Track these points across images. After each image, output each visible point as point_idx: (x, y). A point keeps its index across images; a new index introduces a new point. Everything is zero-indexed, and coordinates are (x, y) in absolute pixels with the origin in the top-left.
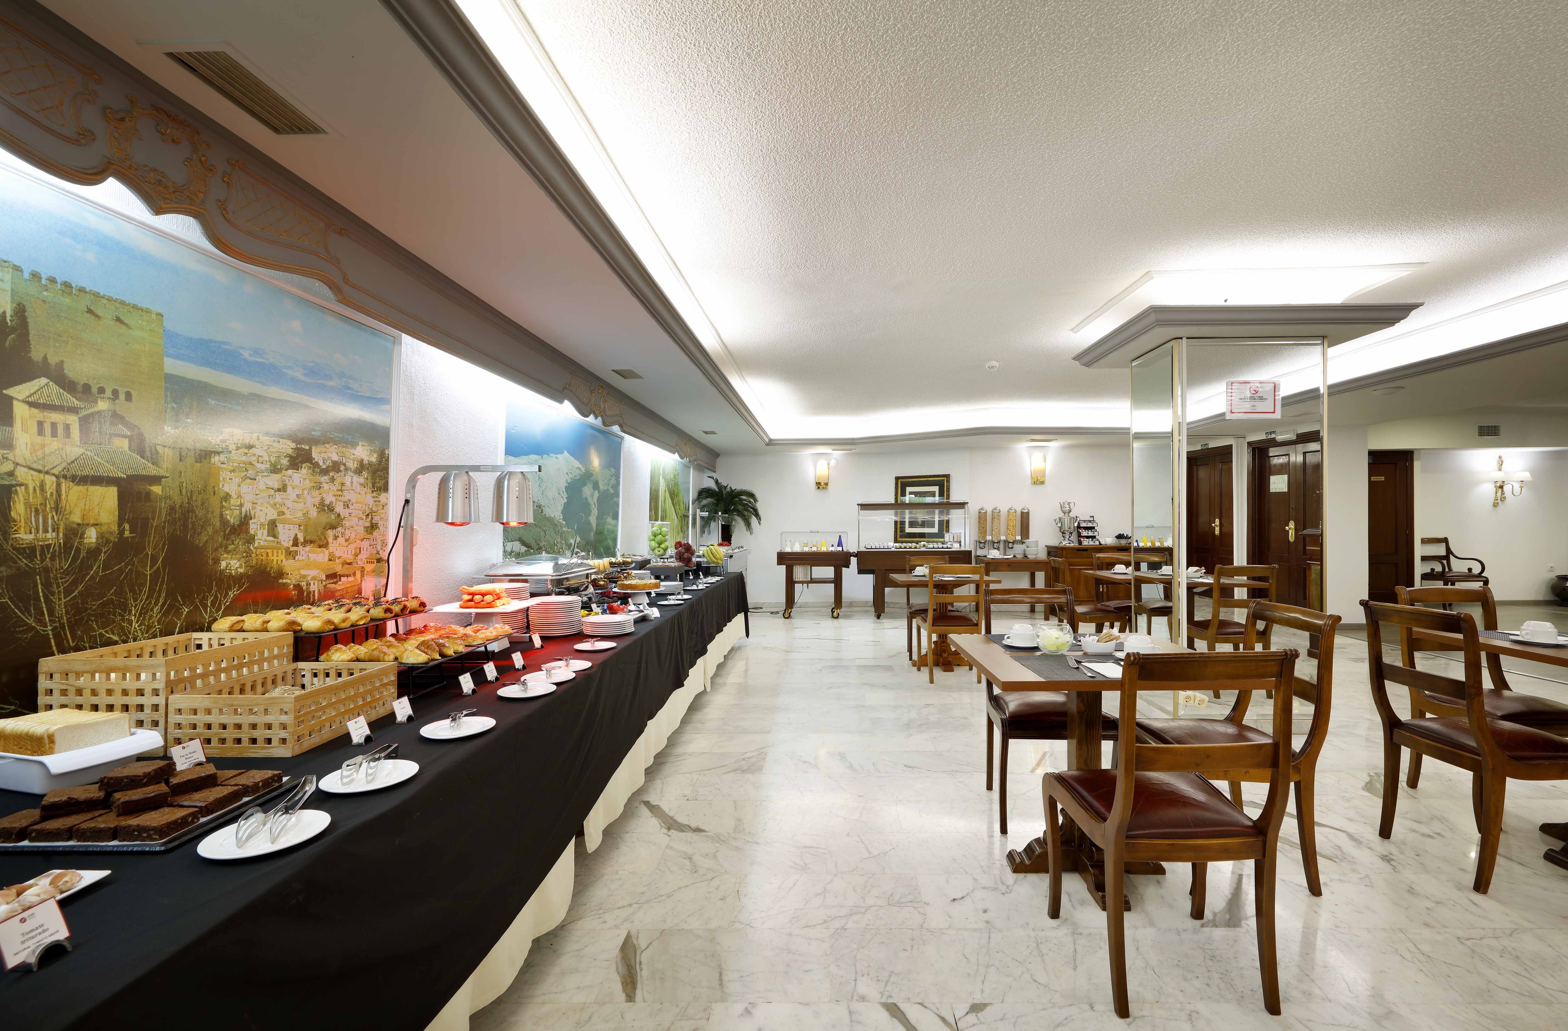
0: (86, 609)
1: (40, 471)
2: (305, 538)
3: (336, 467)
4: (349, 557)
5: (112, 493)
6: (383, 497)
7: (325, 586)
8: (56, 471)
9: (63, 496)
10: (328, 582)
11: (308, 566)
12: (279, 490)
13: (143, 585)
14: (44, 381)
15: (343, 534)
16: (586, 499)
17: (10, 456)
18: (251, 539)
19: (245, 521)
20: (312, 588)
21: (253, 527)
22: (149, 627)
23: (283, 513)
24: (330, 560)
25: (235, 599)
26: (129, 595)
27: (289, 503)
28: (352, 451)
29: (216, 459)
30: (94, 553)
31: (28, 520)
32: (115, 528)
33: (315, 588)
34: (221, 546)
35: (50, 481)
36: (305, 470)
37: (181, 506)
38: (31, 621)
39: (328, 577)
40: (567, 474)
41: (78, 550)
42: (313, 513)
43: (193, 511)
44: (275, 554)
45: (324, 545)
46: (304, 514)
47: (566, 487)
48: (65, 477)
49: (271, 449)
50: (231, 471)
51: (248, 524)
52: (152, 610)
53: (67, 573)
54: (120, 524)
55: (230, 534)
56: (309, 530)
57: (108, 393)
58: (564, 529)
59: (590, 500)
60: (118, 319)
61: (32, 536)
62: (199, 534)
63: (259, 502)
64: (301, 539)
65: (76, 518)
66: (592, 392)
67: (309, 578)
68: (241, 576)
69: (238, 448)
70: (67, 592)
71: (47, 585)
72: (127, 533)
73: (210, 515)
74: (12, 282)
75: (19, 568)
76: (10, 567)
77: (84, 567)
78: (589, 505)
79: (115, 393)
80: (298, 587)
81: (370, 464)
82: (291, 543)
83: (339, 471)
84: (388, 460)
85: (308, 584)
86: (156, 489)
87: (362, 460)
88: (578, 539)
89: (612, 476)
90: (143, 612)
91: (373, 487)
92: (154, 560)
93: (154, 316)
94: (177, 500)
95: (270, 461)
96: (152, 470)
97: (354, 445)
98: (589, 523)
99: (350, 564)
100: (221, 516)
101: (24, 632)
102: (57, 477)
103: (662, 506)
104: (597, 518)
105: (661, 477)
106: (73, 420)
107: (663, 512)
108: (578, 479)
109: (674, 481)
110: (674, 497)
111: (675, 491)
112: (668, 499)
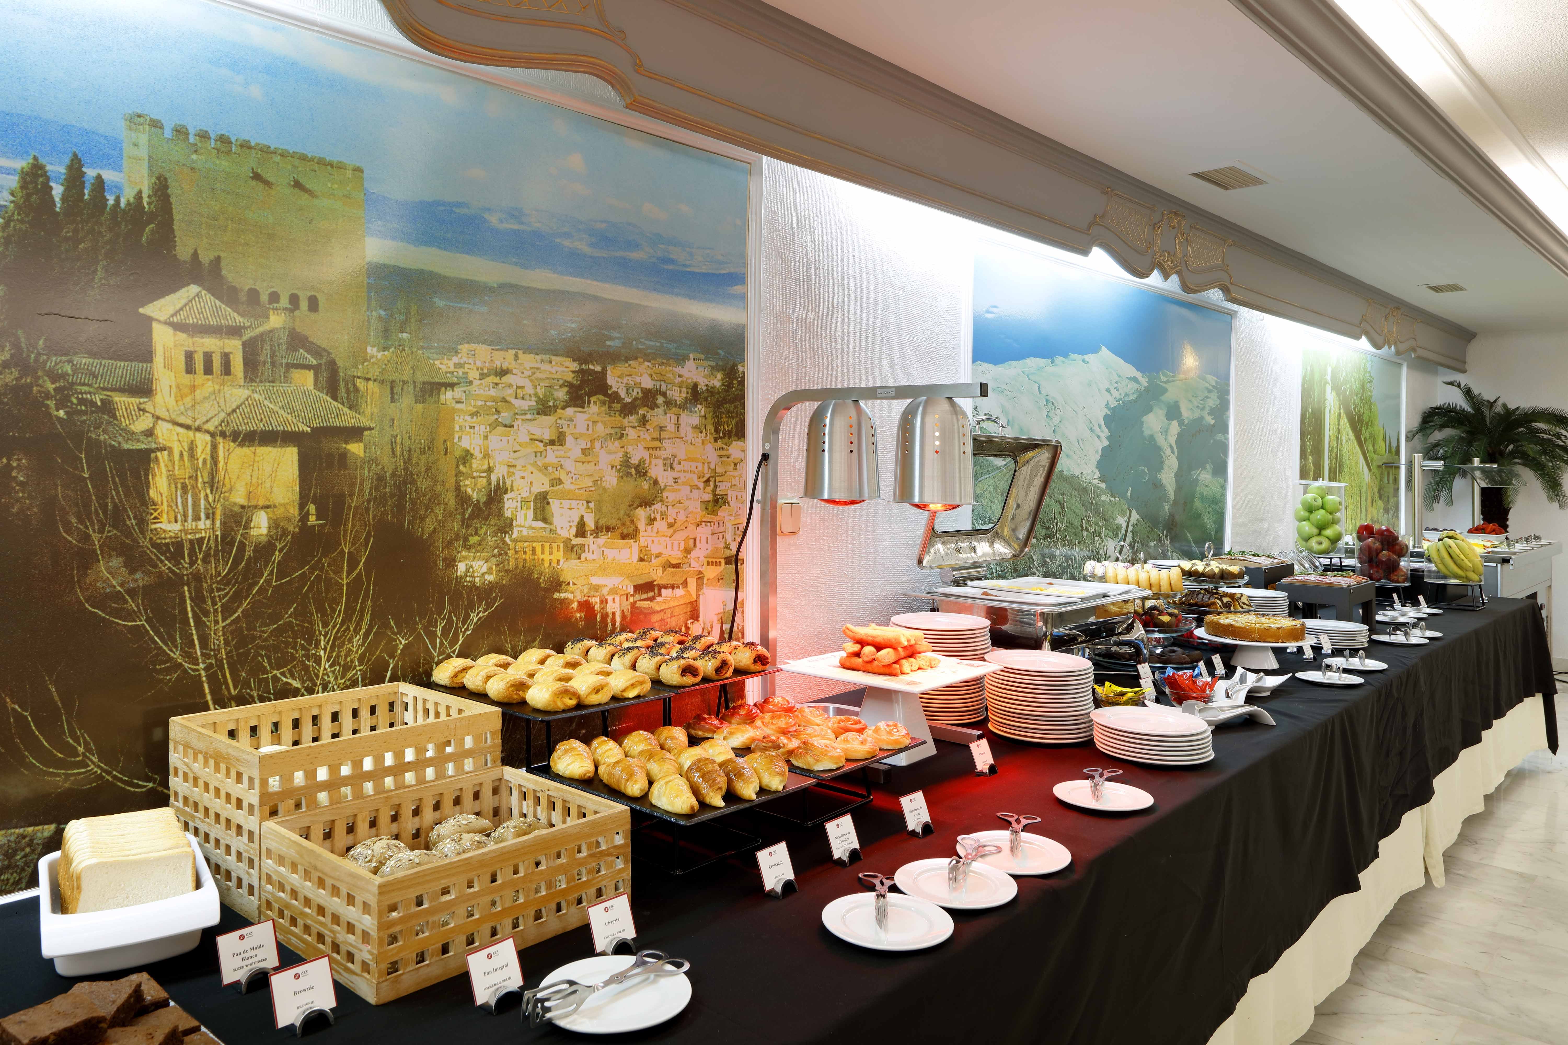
0: (254, 638)
1: (188, 427)
2: (597, 522)
3: (649, 398)
4: (675, 556)
5: (290, 456)
6: (735, 448)
7: (633, 605)
8: (210, 427)
9: (221, 465)
10: (638, 597)
11: (603, 570)
12: (552, 443)
13: (336, 601)
14: (194, 289)
15: (664, 515)
16: (1152, 438)
17: (149, 407)
18: (506, 527)
19: (496, 495)
20: (610, 608)
21: (510, 506)
22: (347, 668)
23: (560, 481)
24: (641, 560)
25: (482, 626)
26: (317, 617)
27: (569, 465)
28: (678, 370)
29: (448, 396)
30: (265, 550)
31: (172, 503)
32: (294, 511)
33: (616, 607)
34: (457, 537)
35: (202, 441)
36: (595, 408)
37: (394, 475)
38: (176, 656)
39: (638, 588)
40: (1108, 390)
41: (242, 547)
42: (611, 480)
43: (413, 482)
44: (547, 549)
45: (631, 534)
46: (595, 482)
47: (1106, 417)
48: (223, 434)
49: (538, 375)
50: (473, 415)
51: (500, 501)
52: (350, 641)
53: (226, 581)
54: (302, 506)
55: (472, 517)
56: (605, 509)
57: (284, 302)
58: (1103, 497)
59: (1161, 440)
60: (297, 185)
61: (177, 527)
62: (423, 519)
63: (519, 463)
64: (590, 524)
65: (239, 498)
66: (1155, 226)
67: (605, 591)
68: (491, 587)
69: (483, 376)
70: (227, 611)
71: (199, 599)
72: (312, 520)
73: (439, 488)
74: (149, 146)
75: (160, 575)
76: (148, 573)
77: (251, 573)
78: (1159, 449)
79: (294, 300)
80: (586, 606)
81: (711, 391)
82: (573, 531)
83: (654, 406)
84: (742, 383)
85: (604, 602)
86: (356, 448)
87: (696, 386)
88: (1135, 516)
89: (1210, 391)
90: (337, 643)
91: (717, 431)
92: (353, 563)
93: (349, 173)
94: (388, 463)
95: (536, 395)
96: (348, 418)
97: (681, 360)
98: (1158, 485)
99: (677, 566)
100: (458, 488)
101: (168, 671)
102: (213, 435)
103: (1331, 449)
104: (1176, 475)
105: (1328, 388)
106: (235, 346)
107: (1334, 461)
108: (1135, 401)
109: (1362, 395)
110: (1361, 430)
111: (1365, 417)
112: (1348, 435)
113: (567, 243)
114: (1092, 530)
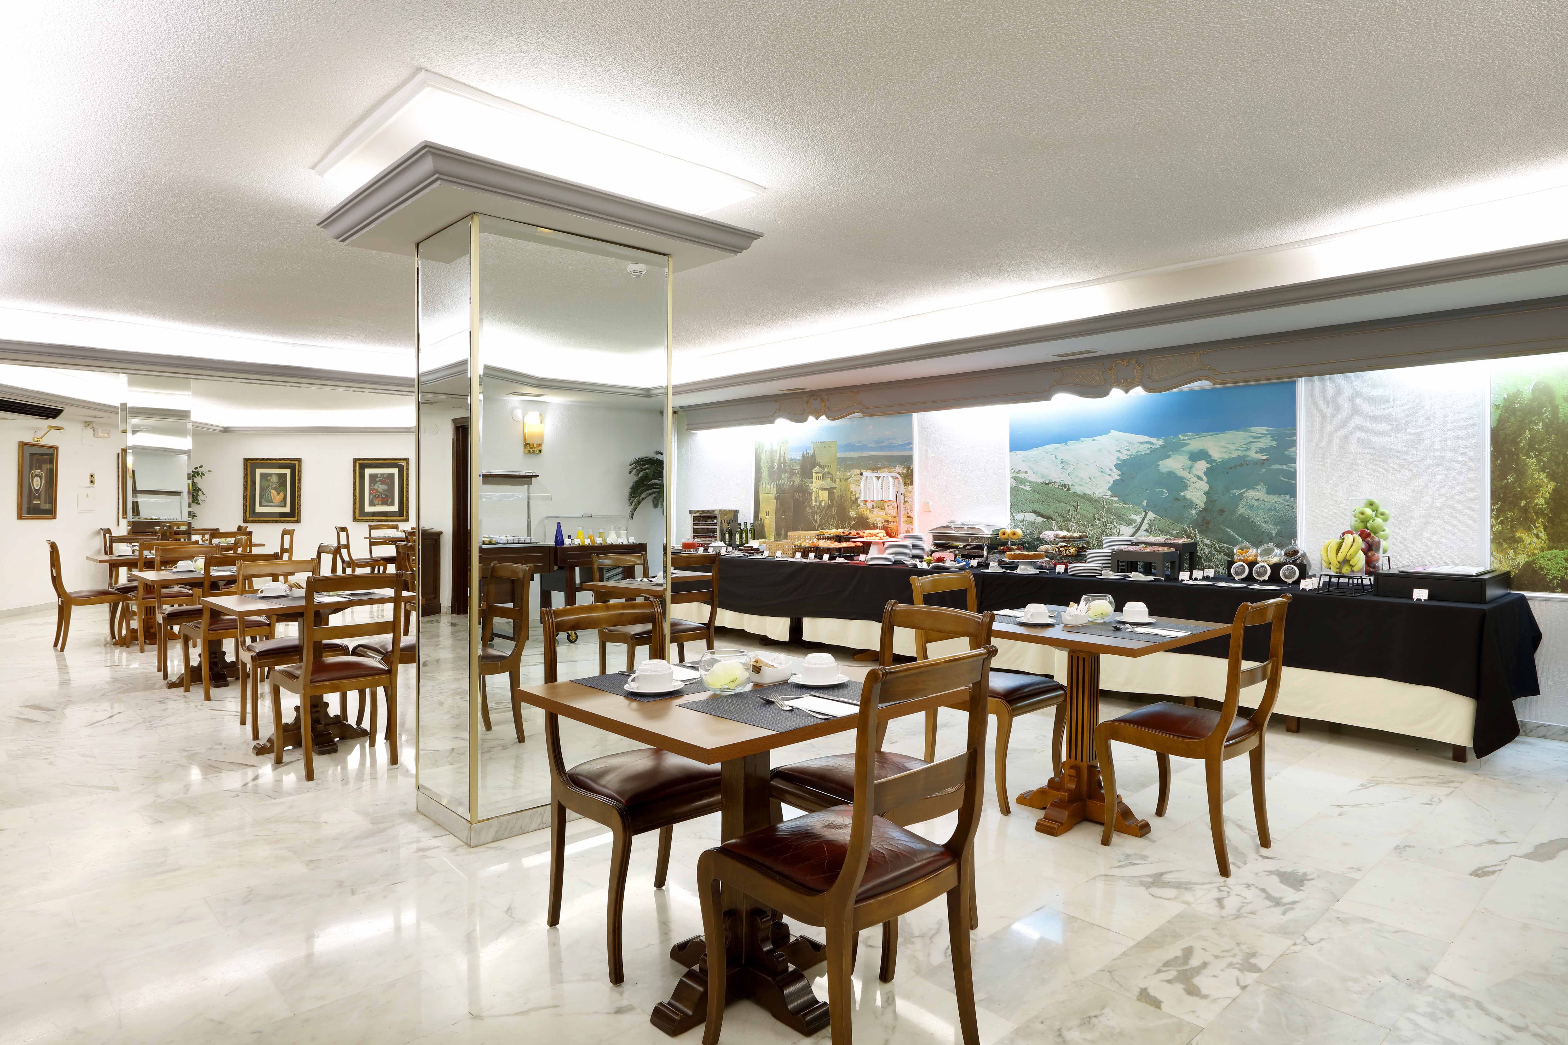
5: (828, 493)
6: (910, 488)
9: (820, 494)
14: (817, 465)
15: (891, 505)
16: (1171, 473)
17: (812, 486)
18: (858, 506)
19: (857, 499)
21: (859, 501)
25: (854, 525)
28: (895, 469)
29: (849, 480)
30: (824, 508)
31: (814, 499)
33: (879, 525)
35: (817, 490)
40: (1118, 451)
44: (866, 511)
45: (884, 509)
50: (853, 484)
53: (819, 512)
55: (853, 503)
57: (828, 465)
59: (1183, 473)
60: (829, 447)
61: (815, 503)
63: (862, 492)
64: (875, 506)
65: (821, 499)
68: (856, 517)
69: (855, 475)
72: (828, 502)
75: (814, 510)
76: (812, 510)
77: (822, 511)
80: (873, 524)
81: (904, 473)
84: (912, 471)
85: (877, 523)
86: (835, 491)
87: (901, 472)
89: (1257, 438)
91: (906, 483)
94: (840, 493)
96: (835, 485)
99: (894, 517)
102: (819, 489)
106: (821, 475)
108: (1149, 454)
113: (871, 445)
114: (1104, 520)
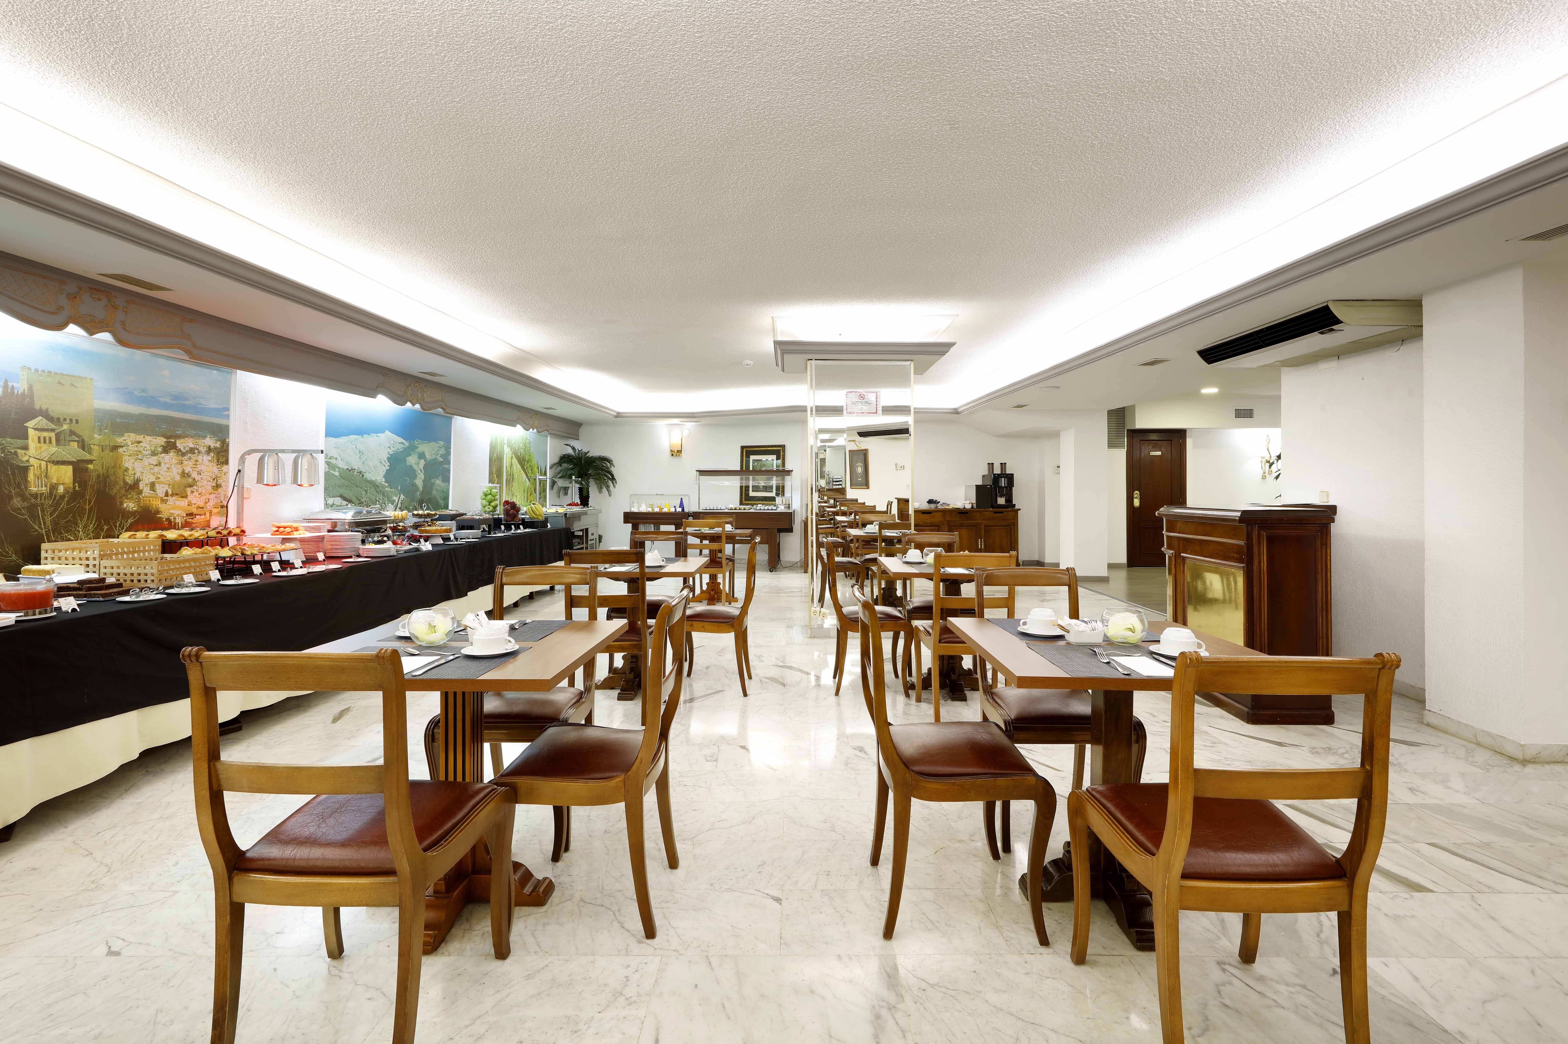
0: (59, 523)
1: (39, 459)
2: (172, 492)
3: (192, 451)
4: (201, 504)
5: (70, 469)
6: (225, 468)
7: (185, 520)
8: (46, 459)
9: (49, 471)
10: (187, 518)
11: (174, 508)
12: (156, 465)
13: (85, 514)
14: (40, 418)
15: (197, 491)
16: (411, 466)
17: (27, 453)
18: (140, 492)
19: (137, 483)
20: (177, 521)
21: (141, 486)
22: (88, 535)
23: (159, 478)
24: (189, 505)
25: (132, 524)
26: (78, 518)
27: (162, 473)
28: (203, 441)
29: (121, 450)
30: (62, 497)
31: (35, 481)
32: (71, 485)
33: (179, 520)
34: (124, 495)
35: (43, 463)
36: (172, 454)
37: (103, 475)
38: (36, 527)
39: (187, 515)
40: (389, 447)
41: (55, 496)
42: (178, 478)
43: (109, 477)
44: (154, 501)
45: (186, 497)
46: (172, 479)
47: (388, 458)
48: (49, 462)
49: (152, 443)
50: (129, 456)
51: (138, 484)
52: (89, 526)
53: (51, 506)
54: (74, 484)
55: (129, 489)
56: (175, 488)
57: (68, 421)
58: (386, 489)
59: (415, 467)
60: (72, 385)
61: (36, 489)
62: (112, 489)
63: (145, 472)
64: (170, 492)
65: (54, 481)
66: (408, 386)
67: (175, 515)
68: (135, 512)
69: (132, 443)
70: (51, 515)
71: (43, 511)
72: (77, 488)
73: (117, 479)
74: (27, 375)
75: (31, 503)
76: (28, 502)
77: (58, 504)
78: (414, 471)
79: (71, 420)
80: (168, 520)
81: (216, 448)
82: (164, 494)
83: (194, 453)
84: (228, 445)
85: (175, 519)
86: (91, 466)
87: (210, 446)
88: (402, 497)
89: (441, 448)
90: (85, 527)
91: (218, 462)
92: (90, 502)
93: (89, 380)
94: (101, 471)
95: (151, 450)
96: (88, 457)
97: (204, 437)
98: (414, 485)
99: (202, 508)
100: (124, 479)
101: (34, 532)
102: (46, 462)
103: (507, 472)
104: (423, 481)
105: (505, 446)
106: (53, 435)
107: (509, 477)
108: (403, 452)
109: (525, 449)
110: (524, 464)
111: (527, 458)
112: (517, 467)
113: (162, 399)
114: (381, 501)
